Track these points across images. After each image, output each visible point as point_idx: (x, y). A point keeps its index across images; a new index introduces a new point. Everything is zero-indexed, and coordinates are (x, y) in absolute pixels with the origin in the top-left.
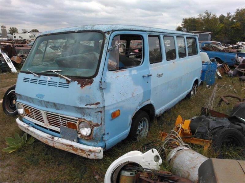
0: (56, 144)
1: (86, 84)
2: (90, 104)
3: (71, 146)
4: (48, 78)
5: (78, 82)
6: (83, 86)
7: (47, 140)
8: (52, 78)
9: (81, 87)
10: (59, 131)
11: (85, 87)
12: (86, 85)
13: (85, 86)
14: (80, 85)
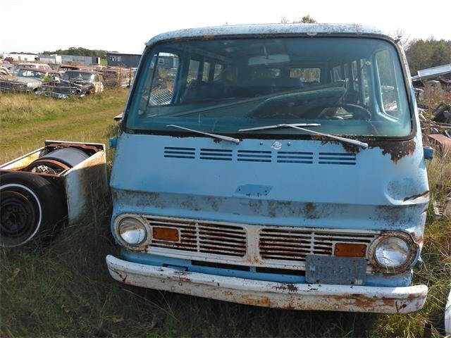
0: (302, 301)
1: (403, 151)
2: (412, 197)
3: (356, 296)
4: (278, 145)
5: (383, 150)
6: (397, 156)
7: (267, 295)
8: (289, 145)
9: (393, 159)
10: (303, 269)
11: (403, 158)
12: (404, 155)
13: (401, 157)
14: (388, 156)
